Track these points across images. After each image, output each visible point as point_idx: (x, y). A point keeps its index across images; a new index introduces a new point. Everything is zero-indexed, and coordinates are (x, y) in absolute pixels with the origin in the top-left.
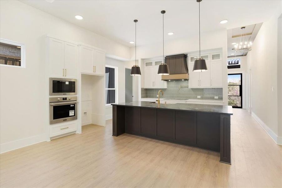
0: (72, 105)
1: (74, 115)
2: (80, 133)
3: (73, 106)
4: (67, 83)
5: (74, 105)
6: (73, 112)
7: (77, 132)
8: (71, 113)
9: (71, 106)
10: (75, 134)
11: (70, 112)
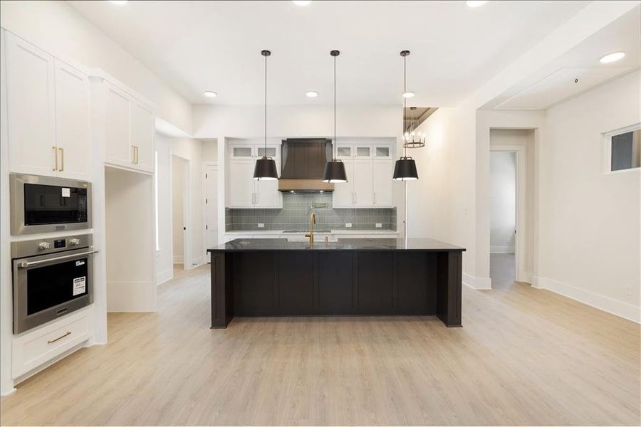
0: (81, 260)
1: (84, 291)
2: (103, 343)
3: (83, 263)
4: (66, 193)
5: (86, 260)
6: (84, 283)
7: (90, 341)
8: (78, 287)
9: (79, 264)
10: (85, 348)
11: (75, 285)
